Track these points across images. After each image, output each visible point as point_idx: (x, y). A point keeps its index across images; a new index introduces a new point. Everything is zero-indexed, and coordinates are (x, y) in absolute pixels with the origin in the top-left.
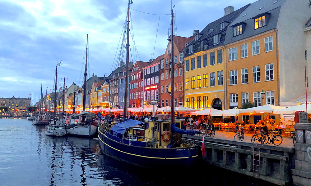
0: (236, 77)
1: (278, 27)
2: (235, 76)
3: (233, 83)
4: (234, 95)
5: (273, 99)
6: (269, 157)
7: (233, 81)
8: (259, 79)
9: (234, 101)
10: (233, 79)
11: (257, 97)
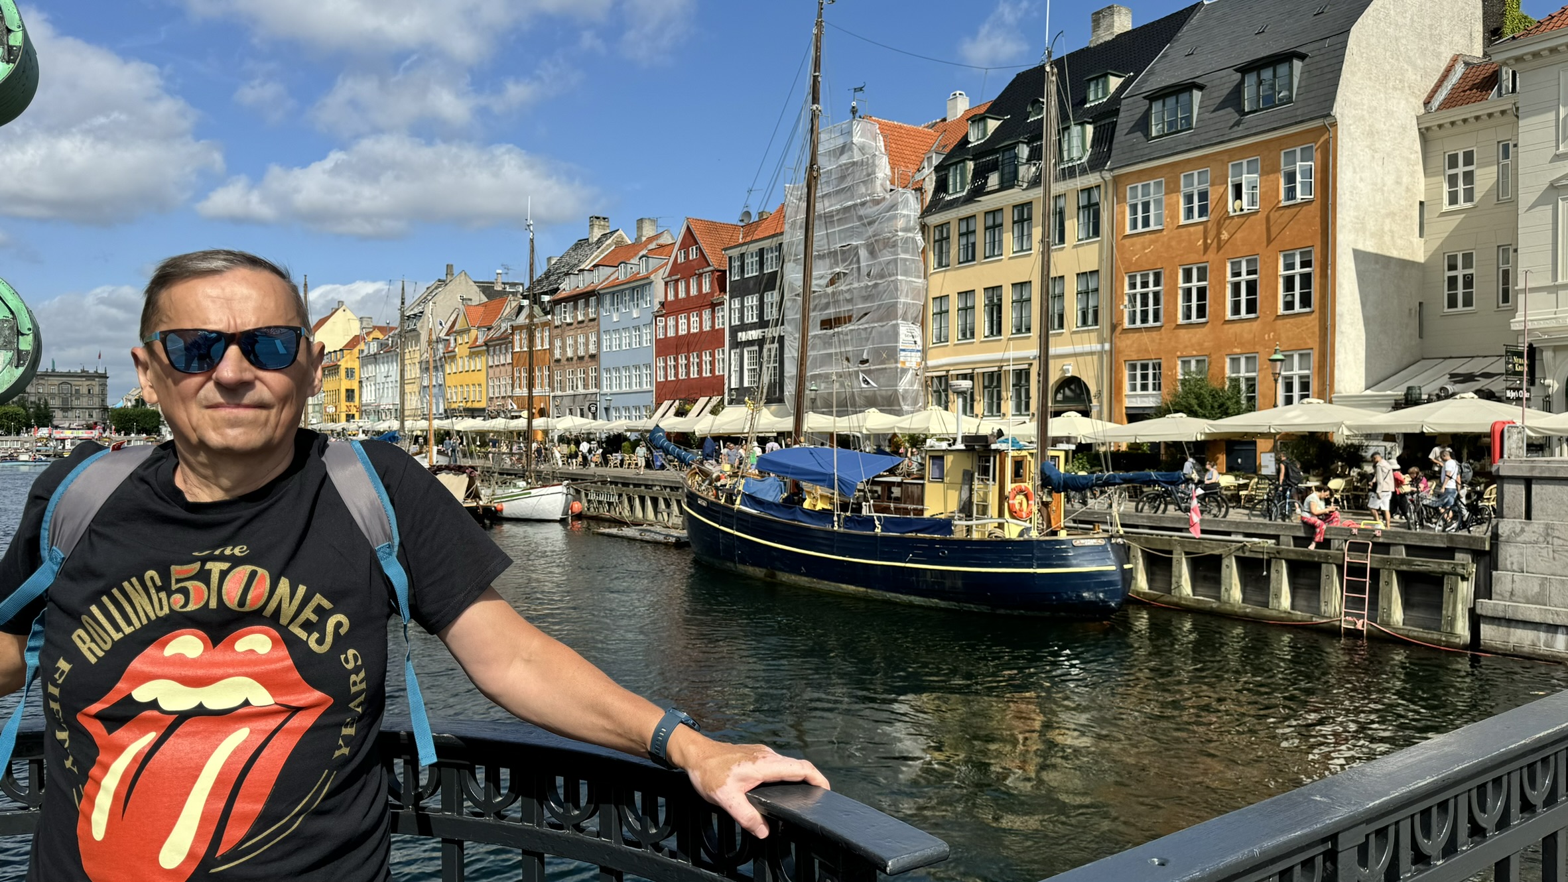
0: (1156, 295)
1: (1338, 110)
2: (1151, 296)
3: (1144, 320)
4: (1145, 367)
5: (1306, 380)
6: (1404, 568)
7: (1145, 314)
8: (1252, 307)
9: (1144, 387)
10: (1145, 303)
11: (1243, 373)
